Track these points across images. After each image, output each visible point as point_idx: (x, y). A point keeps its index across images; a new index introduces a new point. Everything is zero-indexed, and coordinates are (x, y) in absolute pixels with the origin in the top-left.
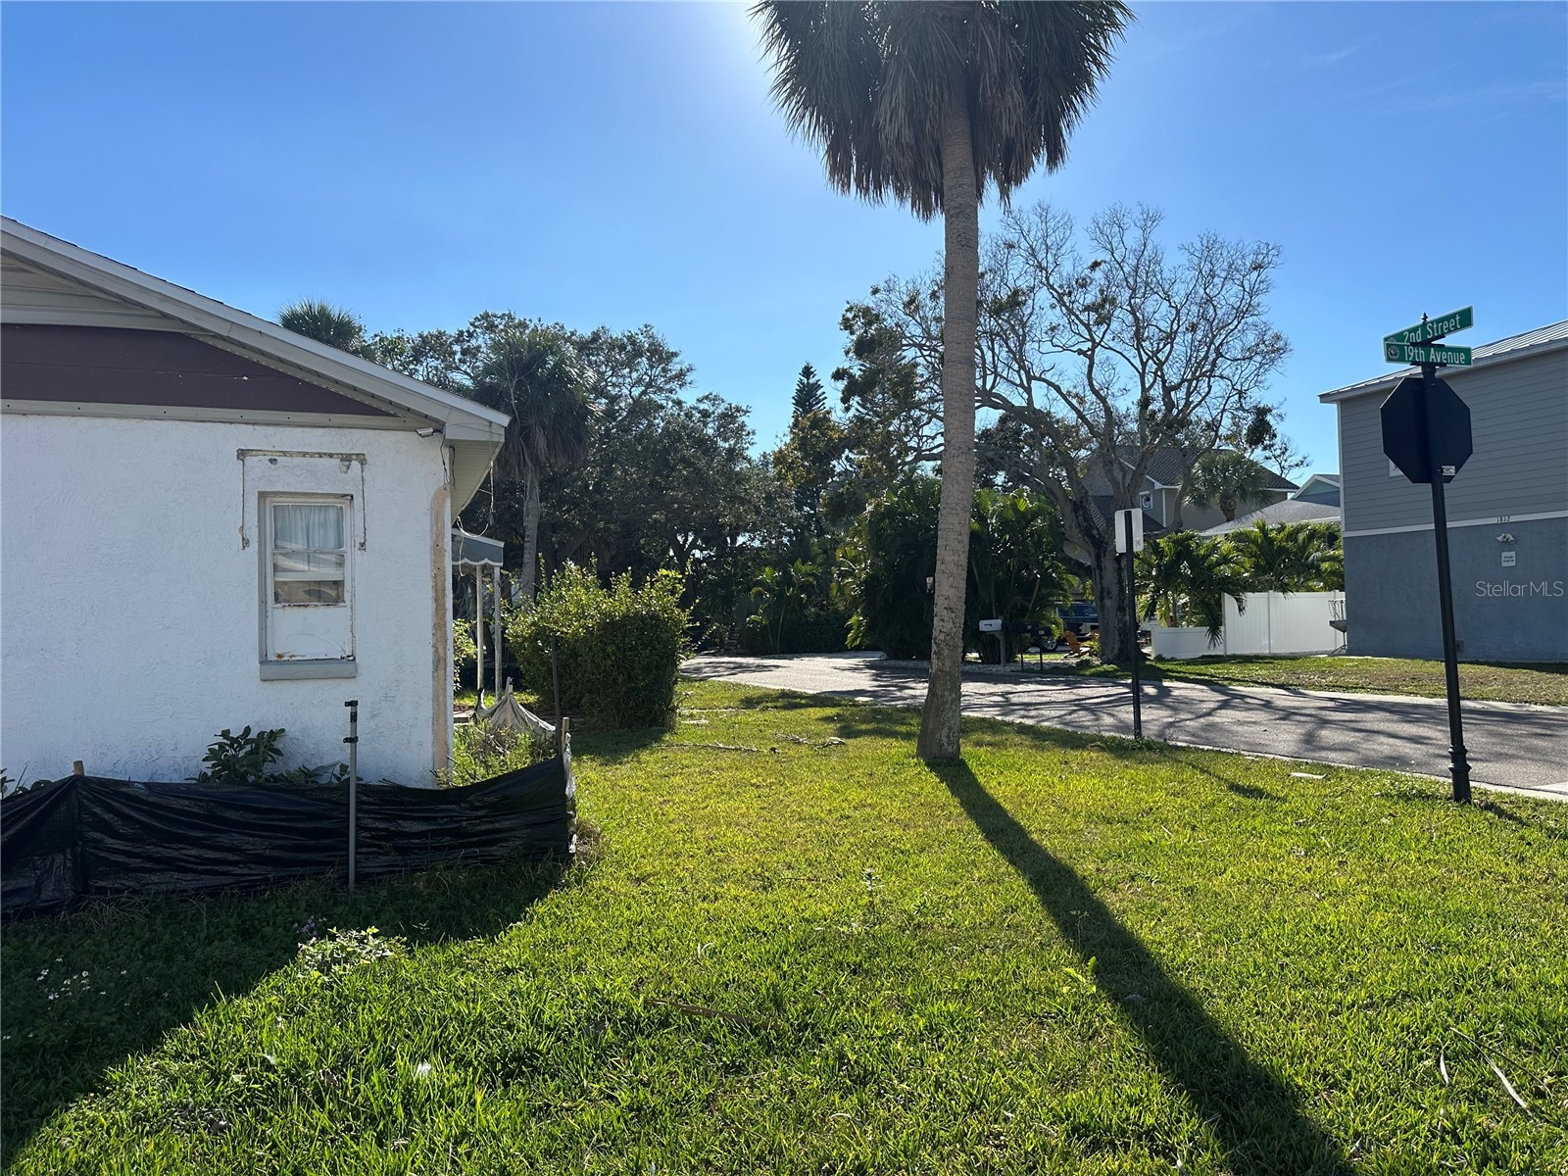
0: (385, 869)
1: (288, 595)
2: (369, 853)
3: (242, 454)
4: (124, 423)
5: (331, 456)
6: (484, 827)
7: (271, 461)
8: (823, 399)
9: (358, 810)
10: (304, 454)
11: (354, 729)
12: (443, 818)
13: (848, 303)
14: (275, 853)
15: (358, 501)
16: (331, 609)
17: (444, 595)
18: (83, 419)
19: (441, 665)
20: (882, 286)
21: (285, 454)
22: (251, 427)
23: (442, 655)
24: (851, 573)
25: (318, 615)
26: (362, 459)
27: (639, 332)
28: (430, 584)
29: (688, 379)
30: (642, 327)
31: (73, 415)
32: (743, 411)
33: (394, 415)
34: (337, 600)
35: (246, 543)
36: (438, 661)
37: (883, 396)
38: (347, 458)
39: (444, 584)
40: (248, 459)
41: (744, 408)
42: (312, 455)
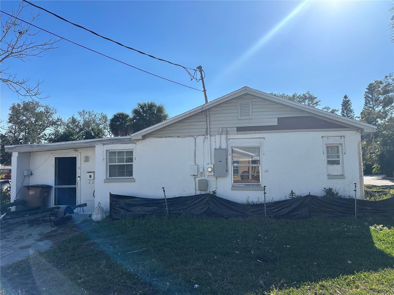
0: (362, 216)
1: (330, 163)
2: (359, 212)
3: (322, 137)
4: (302, 133)
5: (338, 136)
6: (382, 209)
7: (327, 138)
8: (351, 104)
9: (356, 204)
10: (333, 136)
11: (356, 189)
12: (373, 207)
13: (375, 80)
14: (343, 211)
15: (343, 145)
16: (338, 166)
17: (361, 163)
18: (296, 133)
19: (361, 177)
20: (388, 75)
21: (330, 136)
22: (324, 132)
23: (361, 175)
24: (374, 153)
25: (335, 166)
26: (344, 137)
27: (306, 93)
28: (358, 161)
29: (318, 104)
30: (307, 92)
31: (294, 132)
32: (336, 110)
33: (350, 128)
34: (339, 164)
35: (324, 153)
36: (360, 176)
37: (373, 102)
38: (341, 137)
39: (361, 160)
40: (323, 138)
41: (337, 110)
42: (335, 136)
